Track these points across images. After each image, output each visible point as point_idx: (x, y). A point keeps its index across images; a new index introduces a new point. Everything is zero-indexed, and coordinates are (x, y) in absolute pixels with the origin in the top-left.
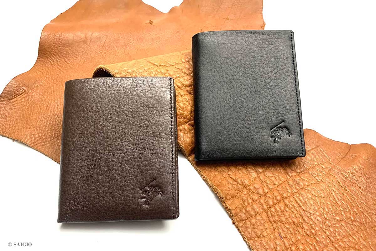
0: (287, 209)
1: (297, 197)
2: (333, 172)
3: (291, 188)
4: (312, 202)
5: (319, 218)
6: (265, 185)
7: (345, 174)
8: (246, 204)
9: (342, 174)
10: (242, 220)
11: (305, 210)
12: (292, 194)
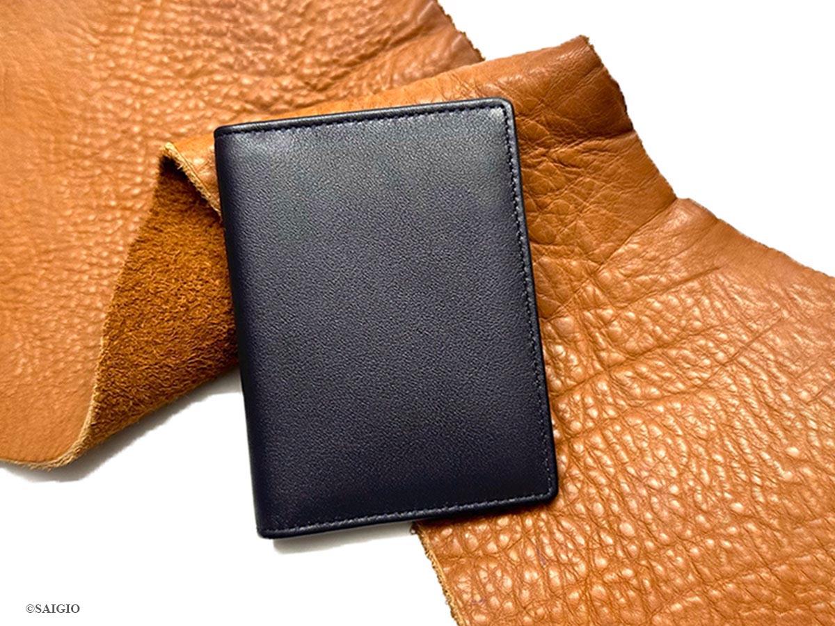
0: (576, 472)
2: (753, 356)
4: (661, 453)
5: (676, 503)
11: (636, 475)
12: (600, 424)
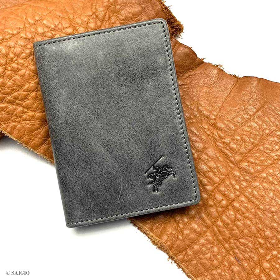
0: (239, 216)
1: (249, 193)
4: (271, 195)
10: (181, 252)
12: (242, 191)
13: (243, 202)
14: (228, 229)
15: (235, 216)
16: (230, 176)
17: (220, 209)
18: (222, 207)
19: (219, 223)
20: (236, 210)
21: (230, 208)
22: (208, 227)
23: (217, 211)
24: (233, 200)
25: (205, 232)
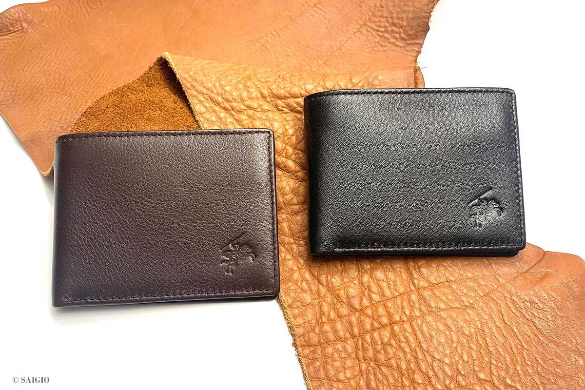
1: (418, 325)
2: (498, 294)
3: (412, 307)
4: (442, 340)
6: (366, 292)
7: (518, 301)
8: (324, 319)
9: (513, 301)
10: (310, 346)
11: (426, 349)
13: (405, 330)
14: (374, 349)
15: (389, 340)
16: (405, 297)
17: (376, 325)
18: (379, 323)
19: (368, 338)
20: (393, 334)
21: (389, 328)
22: (353, 336)
23: (372, 325)
24: (396, 322)
25: (346, 339)
